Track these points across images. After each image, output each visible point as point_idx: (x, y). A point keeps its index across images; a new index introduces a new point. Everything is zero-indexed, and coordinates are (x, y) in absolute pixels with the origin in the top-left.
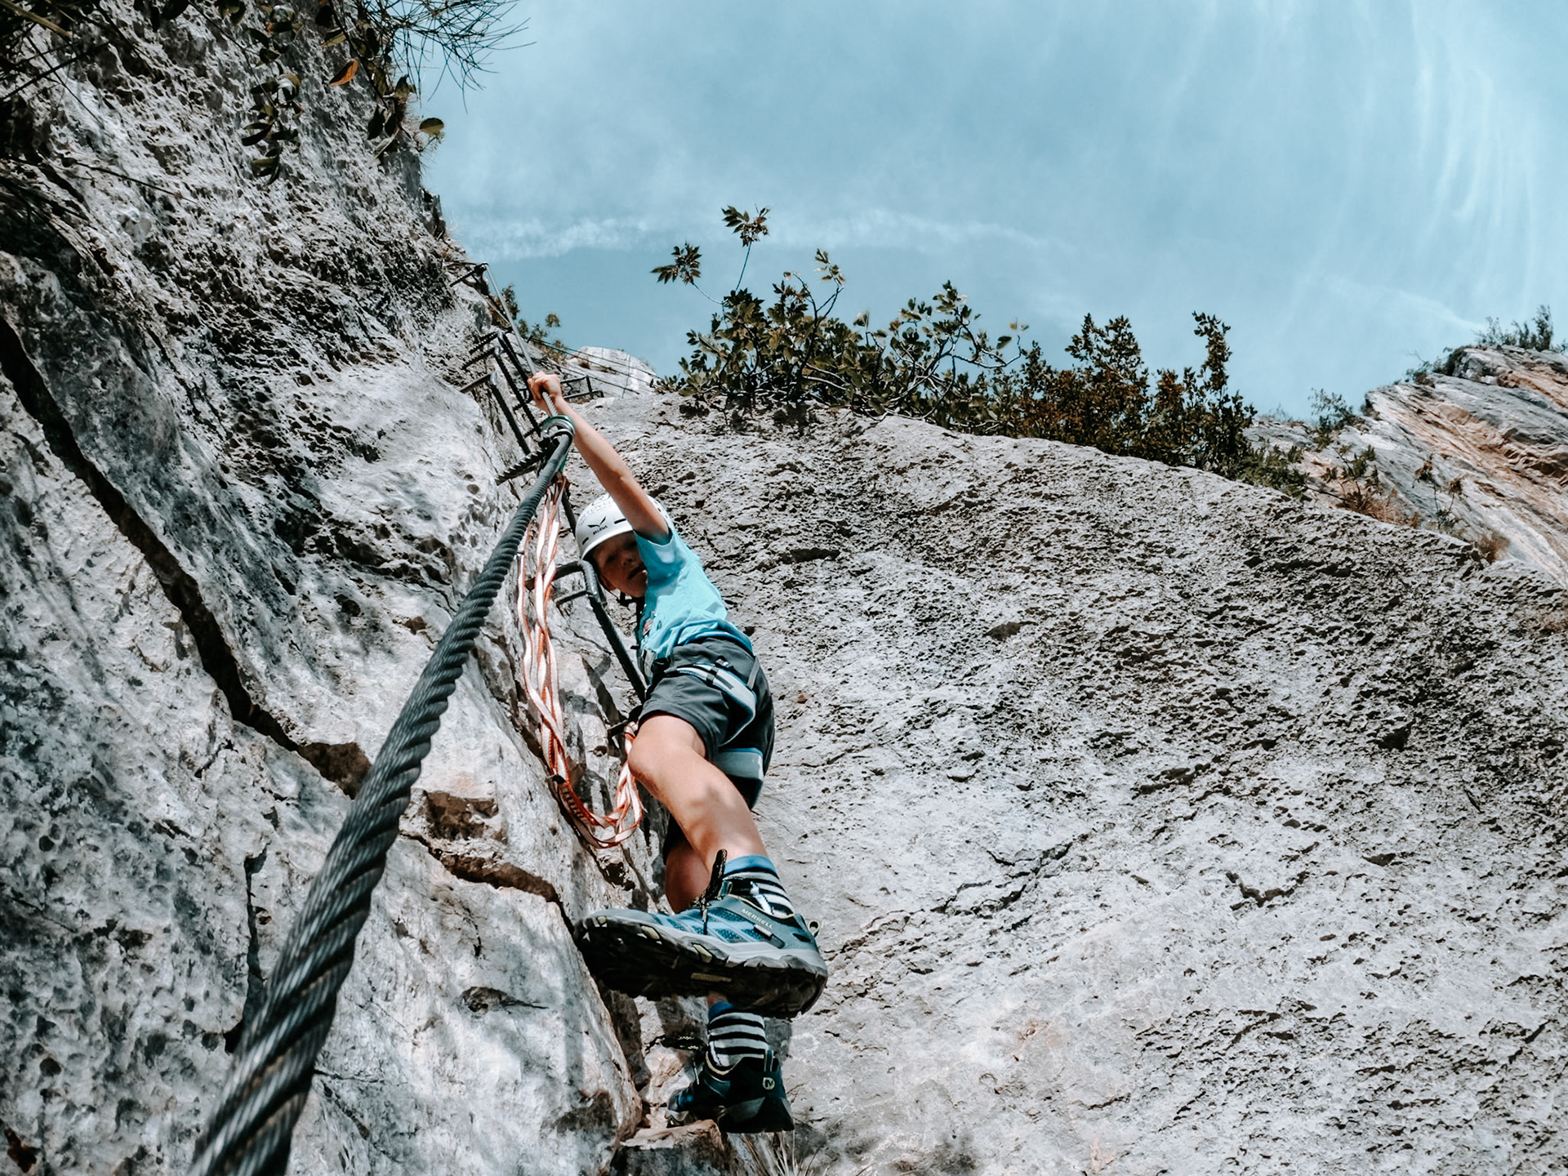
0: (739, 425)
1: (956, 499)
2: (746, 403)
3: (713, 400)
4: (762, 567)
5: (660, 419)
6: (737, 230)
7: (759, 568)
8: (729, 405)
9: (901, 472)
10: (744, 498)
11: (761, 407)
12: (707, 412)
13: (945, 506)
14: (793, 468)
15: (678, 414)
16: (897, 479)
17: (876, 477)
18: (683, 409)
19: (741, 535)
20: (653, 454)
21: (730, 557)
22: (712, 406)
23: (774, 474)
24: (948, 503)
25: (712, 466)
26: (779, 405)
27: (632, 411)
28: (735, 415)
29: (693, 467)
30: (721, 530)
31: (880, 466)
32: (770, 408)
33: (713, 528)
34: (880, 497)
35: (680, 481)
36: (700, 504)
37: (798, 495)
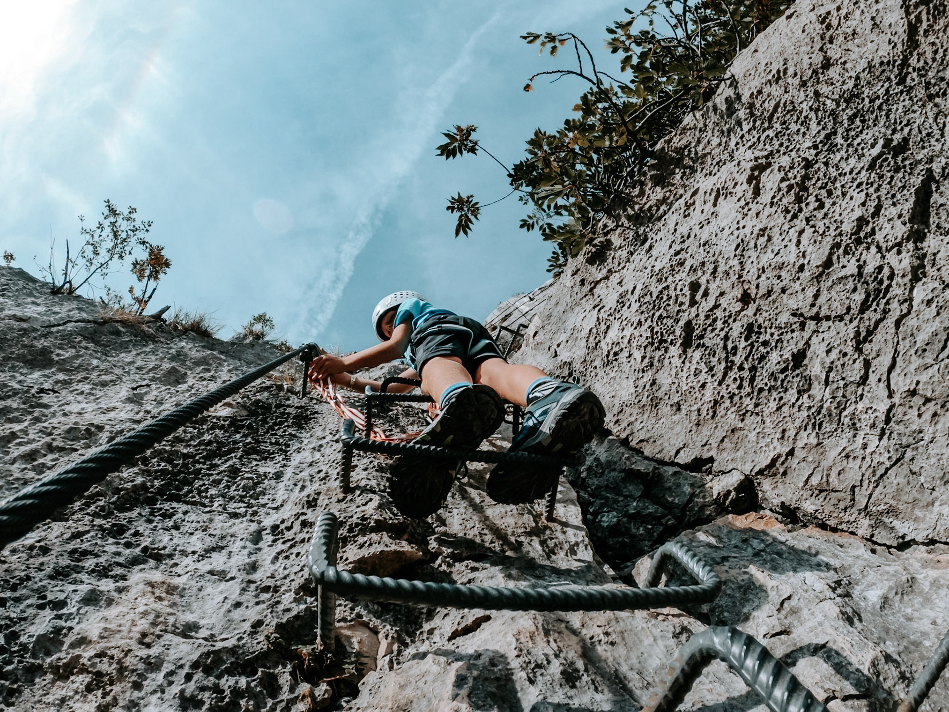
0: (644, 218)
1: (908, 13)
2: (625, 201)
3: (599, 230)
4: (917, 274)
5: (587, 288)
6: (461, 153)
7: (915, 279)
8: (617, 218)
9: (827, 64)
10: (776, 239)
11: (637, 191)
12: (609, 242)
13: (912, 30)
14: (762, 168)
15: (593, 269)
16: (834, 73)
17: (817, 94)
18: (591, 261)
19: (837, 272)
20: (631, 313)
21: (865, 307)
22: (606, 234)
23: (757, 192)
24: (910, 23)
25: (695, 255)
26: (645, 174)
27: (561, 308)
28: (629, 218)
29: (683, 278)
30: (810, 292)
31: (804, 84)
32: (642, 184)
33: (800, 301)
34: (850, 98)
35: (693, 303)
36: (746, 299)
37: (806, 177)
